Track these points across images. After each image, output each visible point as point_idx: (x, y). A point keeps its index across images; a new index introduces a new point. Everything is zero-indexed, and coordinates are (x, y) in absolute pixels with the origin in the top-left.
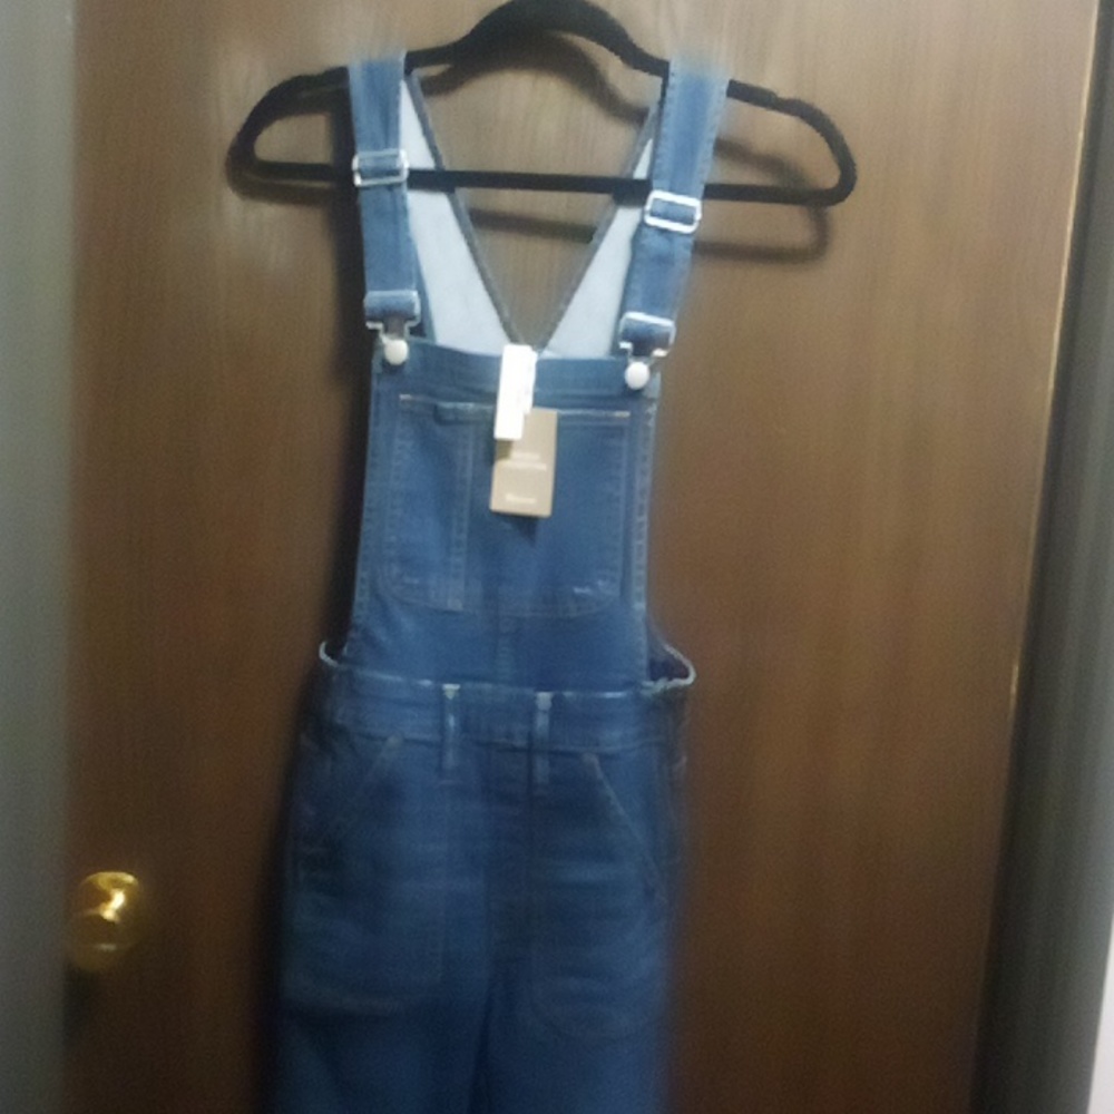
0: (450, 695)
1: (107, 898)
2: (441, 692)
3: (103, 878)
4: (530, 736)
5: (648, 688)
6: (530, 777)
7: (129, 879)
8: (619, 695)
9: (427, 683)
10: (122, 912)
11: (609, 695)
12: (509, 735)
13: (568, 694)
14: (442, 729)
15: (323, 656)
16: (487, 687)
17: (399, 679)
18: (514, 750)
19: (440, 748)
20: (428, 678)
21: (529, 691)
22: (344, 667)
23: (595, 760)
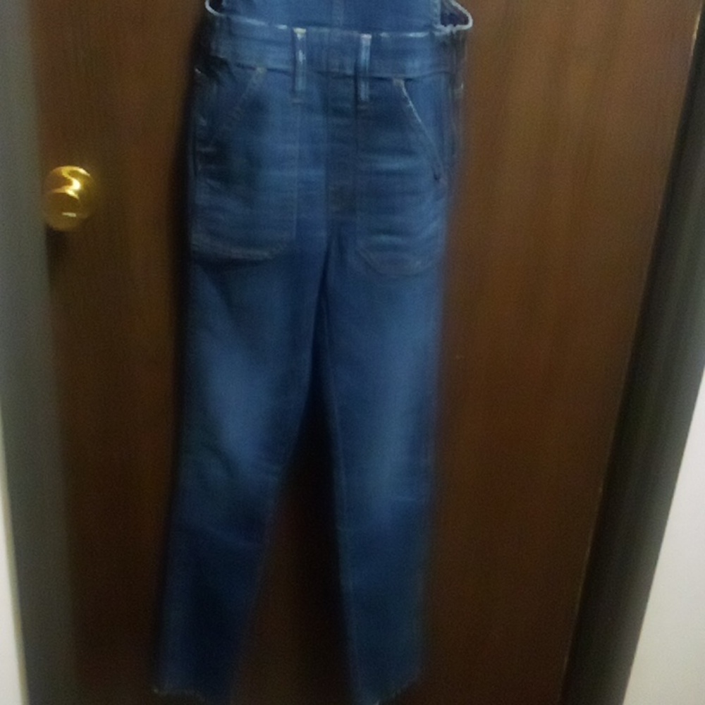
0: (299, 36)
1: (69, 183)
2: (293, 35)
3: (65, 171)
4: (356, 68)
5: (440, 31)
6: (357, 95)
7: (82, 171)
8: (420, 35)
9: (283, 27)
10: (80, 193)
11: (412, 35)
12: (342, 66)
13: (384, 35)
14: (294, 61)
15: (209, 9)
16: (326, 30)
17: (263, 24)
18: (345, 76)
19: (293, 75)
20: (284, 24)
21: (355, 34)
22: (223, 15)
23: (402, 83)
